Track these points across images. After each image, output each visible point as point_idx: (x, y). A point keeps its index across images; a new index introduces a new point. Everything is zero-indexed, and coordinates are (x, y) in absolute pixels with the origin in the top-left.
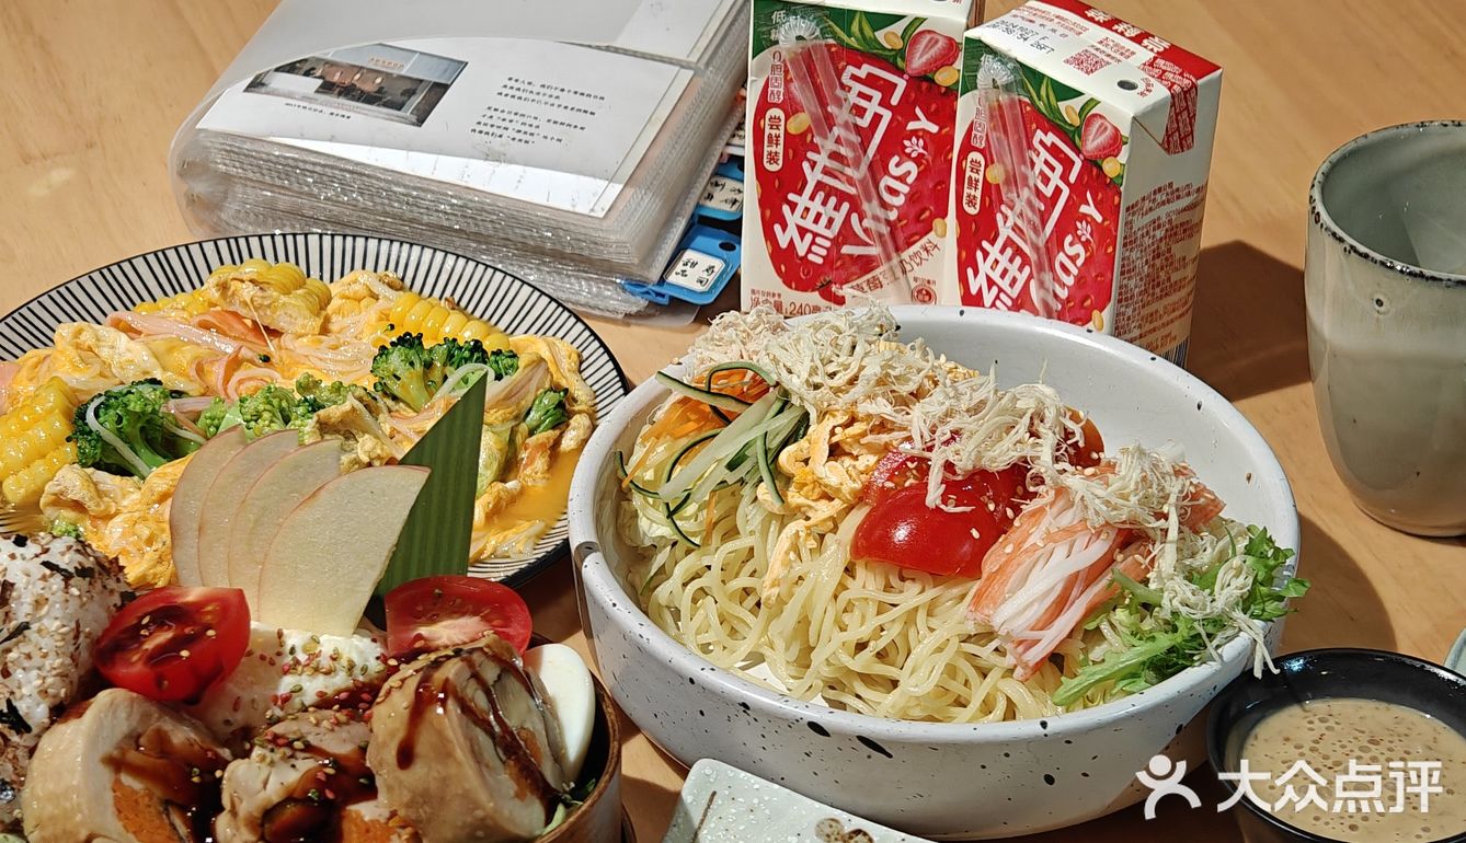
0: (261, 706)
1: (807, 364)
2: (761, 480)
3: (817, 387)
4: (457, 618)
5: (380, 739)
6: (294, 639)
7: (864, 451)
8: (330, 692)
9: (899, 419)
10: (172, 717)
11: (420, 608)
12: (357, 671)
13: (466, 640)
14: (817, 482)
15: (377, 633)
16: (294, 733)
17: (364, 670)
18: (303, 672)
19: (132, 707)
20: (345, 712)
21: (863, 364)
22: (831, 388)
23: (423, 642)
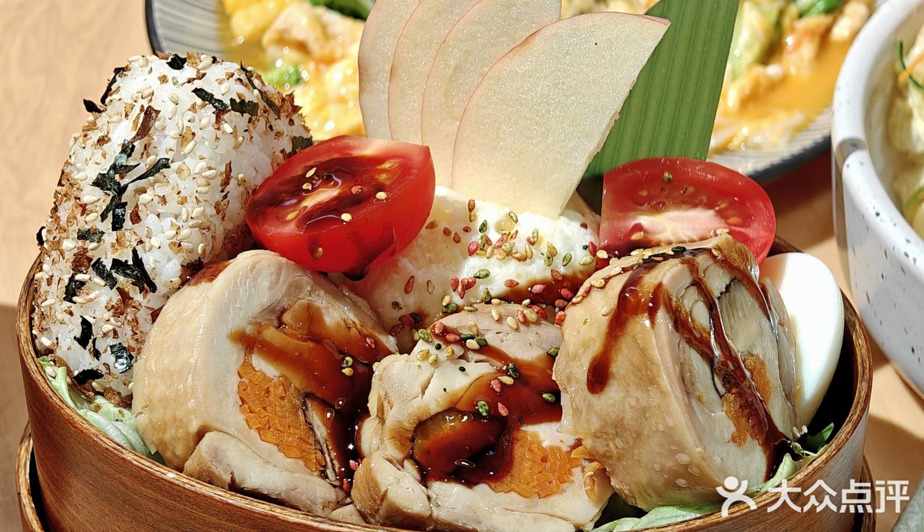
0: (438, 291)
4: (687, 210)
5: (571, 348)
6: (488, 212)
8: (522, 282)
10: (328, 292)
11: (644, 193)
12: (558, 261)
13: (695, 237)
15: (590, 217)
16: (470, 328)
17: (567, 260)
18: (492, 253)
19: (279, 274)
20: (536, 308)
23: (642, 233)
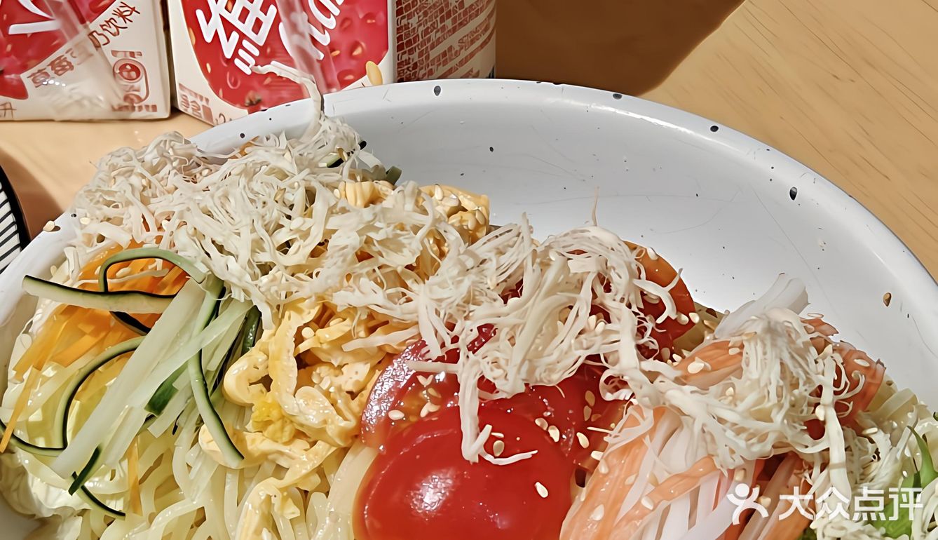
1: (247, 237)
2: (201, 422)
3: (265, 269)
7: (348, 359)
9: (397, 311)
14: (285, 418)
21: (329, 227)
22: (286, 267)
